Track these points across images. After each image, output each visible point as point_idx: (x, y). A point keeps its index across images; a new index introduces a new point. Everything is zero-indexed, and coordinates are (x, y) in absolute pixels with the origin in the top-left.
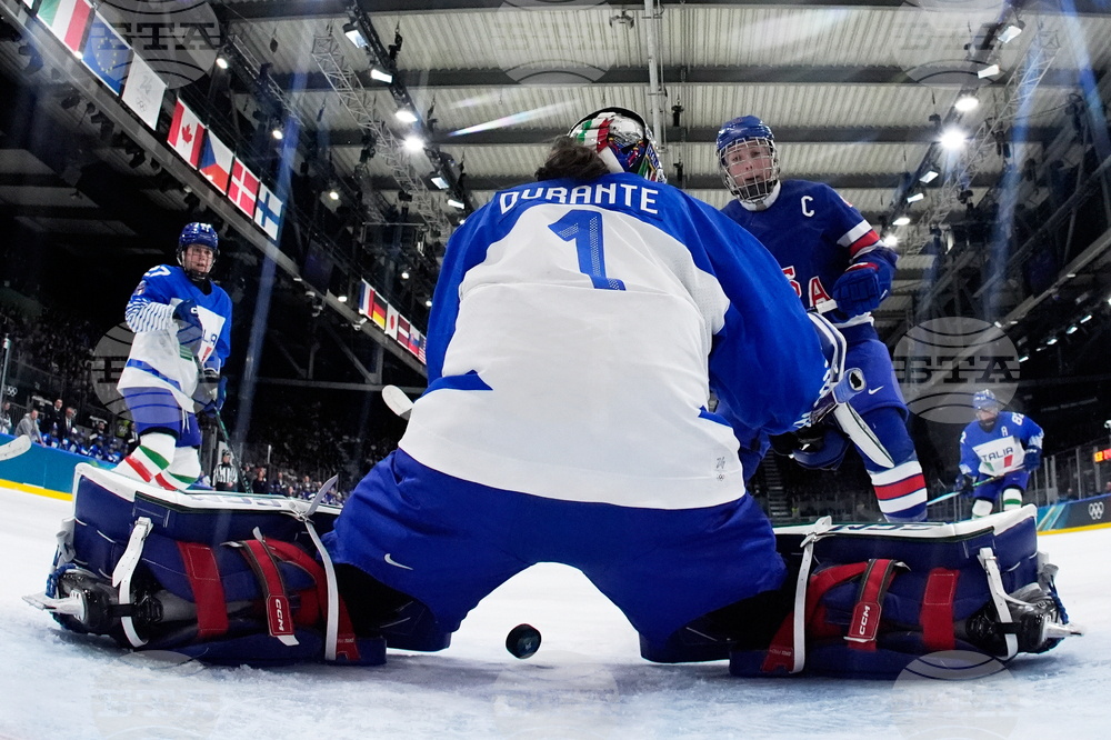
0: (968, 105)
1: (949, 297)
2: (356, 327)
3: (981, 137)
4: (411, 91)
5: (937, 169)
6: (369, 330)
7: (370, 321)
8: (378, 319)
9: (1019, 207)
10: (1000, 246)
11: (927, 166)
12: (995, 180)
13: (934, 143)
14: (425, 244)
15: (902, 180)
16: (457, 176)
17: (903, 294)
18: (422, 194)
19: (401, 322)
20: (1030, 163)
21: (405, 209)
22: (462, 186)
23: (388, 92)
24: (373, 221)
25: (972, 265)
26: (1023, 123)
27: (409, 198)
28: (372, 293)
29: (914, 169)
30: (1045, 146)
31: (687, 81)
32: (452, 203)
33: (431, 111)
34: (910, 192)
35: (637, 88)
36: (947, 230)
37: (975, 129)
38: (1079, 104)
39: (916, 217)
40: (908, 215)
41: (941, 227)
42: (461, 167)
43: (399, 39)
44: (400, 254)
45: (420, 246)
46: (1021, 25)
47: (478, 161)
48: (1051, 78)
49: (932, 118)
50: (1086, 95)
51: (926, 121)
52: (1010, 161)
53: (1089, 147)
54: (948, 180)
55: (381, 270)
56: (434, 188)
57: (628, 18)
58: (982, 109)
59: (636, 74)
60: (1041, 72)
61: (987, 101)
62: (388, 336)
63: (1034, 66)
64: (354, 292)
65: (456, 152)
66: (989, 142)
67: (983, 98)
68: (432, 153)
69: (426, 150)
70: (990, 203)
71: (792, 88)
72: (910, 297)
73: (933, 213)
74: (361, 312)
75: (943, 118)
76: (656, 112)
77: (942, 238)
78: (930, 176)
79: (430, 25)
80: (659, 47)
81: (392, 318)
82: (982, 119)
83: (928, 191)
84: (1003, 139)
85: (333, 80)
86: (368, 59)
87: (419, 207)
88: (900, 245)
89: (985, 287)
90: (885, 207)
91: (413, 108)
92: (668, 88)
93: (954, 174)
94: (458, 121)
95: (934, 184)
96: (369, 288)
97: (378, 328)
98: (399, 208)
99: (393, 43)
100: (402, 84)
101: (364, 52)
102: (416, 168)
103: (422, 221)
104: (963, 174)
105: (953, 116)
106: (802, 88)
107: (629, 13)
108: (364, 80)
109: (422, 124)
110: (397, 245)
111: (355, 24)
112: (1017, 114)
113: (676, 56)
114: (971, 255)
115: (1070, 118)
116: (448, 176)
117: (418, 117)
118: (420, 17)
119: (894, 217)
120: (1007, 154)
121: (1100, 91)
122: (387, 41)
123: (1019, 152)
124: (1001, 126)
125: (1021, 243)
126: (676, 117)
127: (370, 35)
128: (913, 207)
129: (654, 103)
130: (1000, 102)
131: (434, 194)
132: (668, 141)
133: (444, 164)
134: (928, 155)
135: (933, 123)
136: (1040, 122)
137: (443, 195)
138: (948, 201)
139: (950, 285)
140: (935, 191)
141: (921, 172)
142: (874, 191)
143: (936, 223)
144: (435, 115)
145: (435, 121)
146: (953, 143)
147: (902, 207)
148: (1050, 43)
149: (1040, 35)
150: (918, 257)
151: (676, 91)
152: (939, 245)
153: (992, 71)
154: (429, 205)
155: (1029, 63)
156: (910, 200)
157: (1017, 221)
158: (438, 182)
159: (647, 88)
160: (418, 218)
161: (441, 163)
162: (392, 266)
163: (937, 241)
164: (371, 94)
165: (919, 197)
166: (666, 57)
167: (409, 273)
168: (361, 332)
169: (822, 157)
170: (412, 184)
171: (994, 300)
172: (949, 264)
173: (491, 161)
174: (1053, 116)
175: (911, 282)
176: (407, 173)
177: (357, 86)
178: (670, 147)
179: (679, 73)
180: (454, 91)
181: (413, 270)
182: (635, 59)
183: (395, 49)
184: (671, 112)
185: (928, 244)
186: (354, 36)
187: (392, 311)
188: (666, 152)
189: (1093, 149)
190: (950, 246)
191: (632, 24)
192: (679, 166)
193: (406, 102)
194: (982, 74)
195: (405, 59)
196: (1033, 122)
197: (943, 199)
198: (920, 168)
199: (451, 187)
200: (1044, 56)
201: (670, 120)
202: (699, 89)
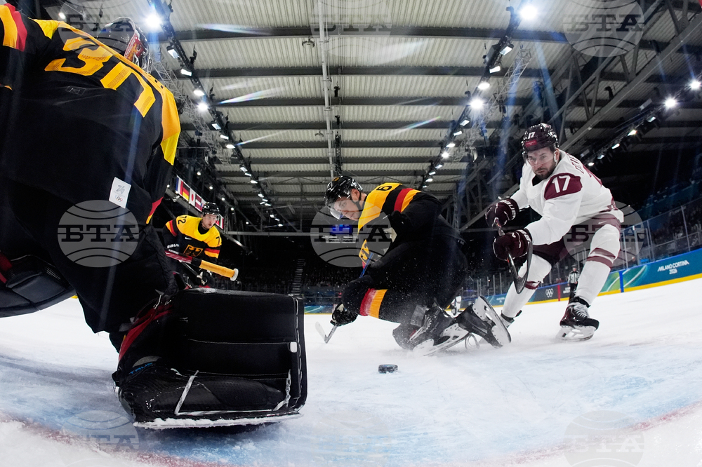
0: (484, 86)
1: (474, 184)
2: (174, 200)
3: (491, 103)
4: (202, 80)
5: (469, 119)
6: (181, 202)
7: (181, 197)
8: (185, 196)
9: (511, 138)
10: (501, 158)
11: (464, 117)
12: (499, 125)
13: (467, 106)
14: (209, 157)
15: (451, 124)
16: (225, 123)
17: (451, 182)
18: (207, 132)
19: (197, 198)
20: (516, 116)
21: (199, 140)
22: (227, 128)
23: (189, 80)
24: (182, 146)
25: (487, 168)
26: (512, 96)
27: (201, 134)
28: (182, 183)
29: (457, 119)
30: (524, 108)
31: (342, 74)
32: (223, 137)
33: (211, 90)
34: (455, 130)
35: (316, 77)
36: (474, 150)
37: (488, 98)
38: (541, 87)
39: (458, 143)
40: (454, 142)
41: (471, 148)
42: (227, 118)
43: (195, 54)
44: (196, 163)
45: (206, 159)
46: (511, 46)
47: (235, 115)
48: (528, 73)
49: (466, 93)
50: (544, 82)
51: (463, 94)
52: (506, 115)
53: (546, 108)
54: (475, 124)
55: (186, 171)
56: (213, 129)
57: (312, 42)
58: (492, 89)
59: (315, 71)
60: (522, 70)
61: (494, 85)
62: (191, 205)
63: (518, 67)
64: (173, 182)
65: (224, 111)
66: (496, 105)
67: (492, 83)
68: (213, 112)
69: (209, 110)
70: (496, 136)
71: (400, 77)
72: (455, 184)
73: (467, 141)
74: (177, 192)
75: (472, 93)
76: (326, 90)
77: (471, 154)
78: (465, 122)
79: (211, 46)
80: (328, 56)
81: (192, 195)
82: (492, 93)
83: (464, 130)
84: (502, 103)
85: (162, 75)
86: (179, 65)
87: (206, 139)
88: (450, 157)
89: (493, 179)
90: (442, 138)
91: (202, 89)
92: (332, 78)
93: (477, 122)
94: (225, 95)
95: (467, 126)
96: (180, 180)
97: (185, 200)
98: (196, 140)
99: (192, 56)
100: (197, 76)
101: (178, 61)
102: (204, 119)
103: (207, 146)
104: (482, 122)
105: (477, 91)
106: (405, 77)
107: (312, 40)
108: (177, 74)
109: (207, 96)
110: (194, 158)
111: (173, 46)
112: (509, 91)
113: (336, 62)
114: (486, 162)
115: (537, 93)
116: (220, 123)
117: (205, 93)
118: (206, 42)
119: (447, 144)
120: (504, 111)
121: (552, 80)
122: (189, 55)
123: (511, 110)
124: (501, 97)
125: (511, 157)
126: (336, 92)
127: (181, 51)
128: (456, 138)
129: (325, 85)
130: (500, 85)
131: (213, 132)
132: (333, 104)
133: (218, 117)
134: (464, 112)
135: (467, 95)
136: (521, 95)
137: (218, 133)
138: (474, 135)
139: (475, 178)
140: (468, 130)
141: (461, 120)
142: (437, 130)
143: (468, 146)
144: (214, 92)
145: (213, 95)
146: (477, 105)
147: (451, 138)
148: (527, 55)
149: (521, 51)
150: (459, 163)
151: (336, 79)
152: (470, 158)
153: (497, 69)
154: (211, 138)
155: (516, 65)
156: (455, 134)
157: (509, 146)
158: (215, 126)
159: (321, 77)
160: (205, 144)
161: (217, 116)
162: (192, 169)
163: (469, 155)
164: (181, 81)
165: (460, 133)
166: (331, 62)
167: (201, 172)
168: (177, 203)
169: (415, 111)
170: (202, 127)
171: (498, 185)
172: (475, 167)
173: (242, 115)
174: (528, 93)
175: (455, 176)
176: (199, 121)
177: (174, 77)
178: (333, 107)
179: (336, 70)
180: (223, 80)
181: (203, 171)
182: (315, 63)
183: (193, 59)
184: (333, 90)
185: (464, 157)
186: (172, 53)
187: (192, 192)
188: (331, 110)
189: (548, 109)
190: (475, 158)
191: (314, 45)
192: (338, 117)
193: (200, 86)
194: (492, 71)
195: (198, 64)
196: (517, 95)
197: (472, 134)
198: (460, 118)
199: (222, 129)
200: (524, 62)
201: (333, 93)
202: (348, 78)
